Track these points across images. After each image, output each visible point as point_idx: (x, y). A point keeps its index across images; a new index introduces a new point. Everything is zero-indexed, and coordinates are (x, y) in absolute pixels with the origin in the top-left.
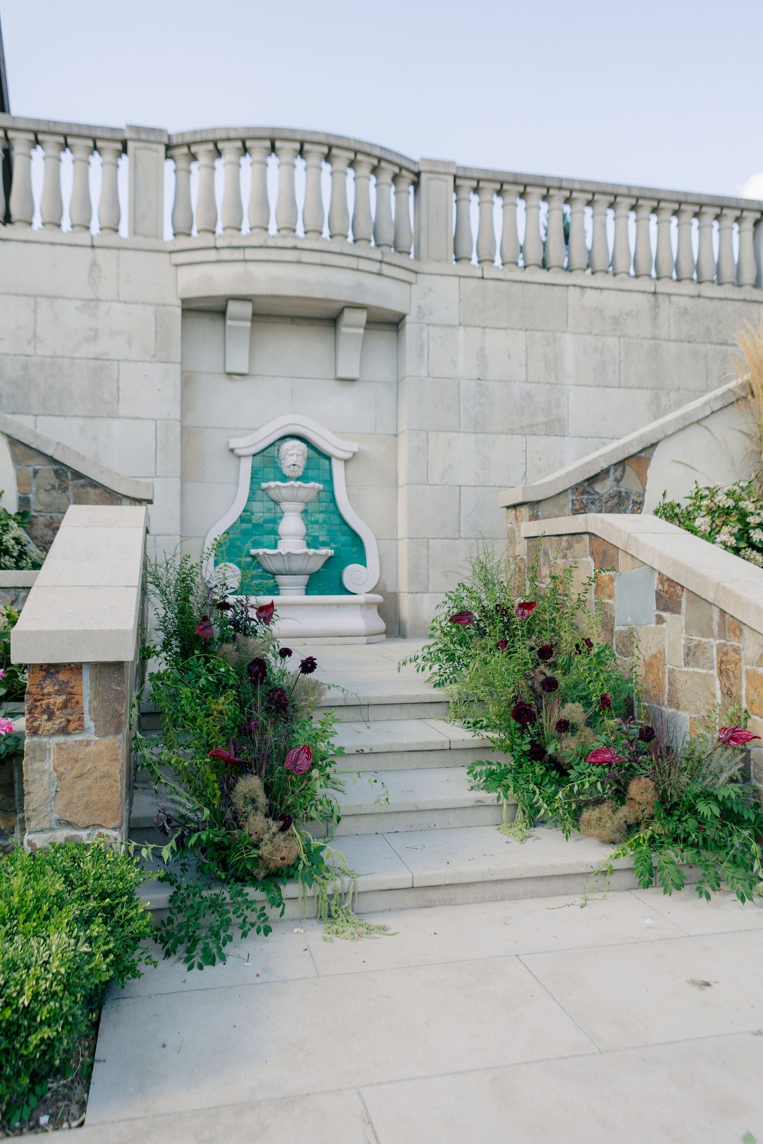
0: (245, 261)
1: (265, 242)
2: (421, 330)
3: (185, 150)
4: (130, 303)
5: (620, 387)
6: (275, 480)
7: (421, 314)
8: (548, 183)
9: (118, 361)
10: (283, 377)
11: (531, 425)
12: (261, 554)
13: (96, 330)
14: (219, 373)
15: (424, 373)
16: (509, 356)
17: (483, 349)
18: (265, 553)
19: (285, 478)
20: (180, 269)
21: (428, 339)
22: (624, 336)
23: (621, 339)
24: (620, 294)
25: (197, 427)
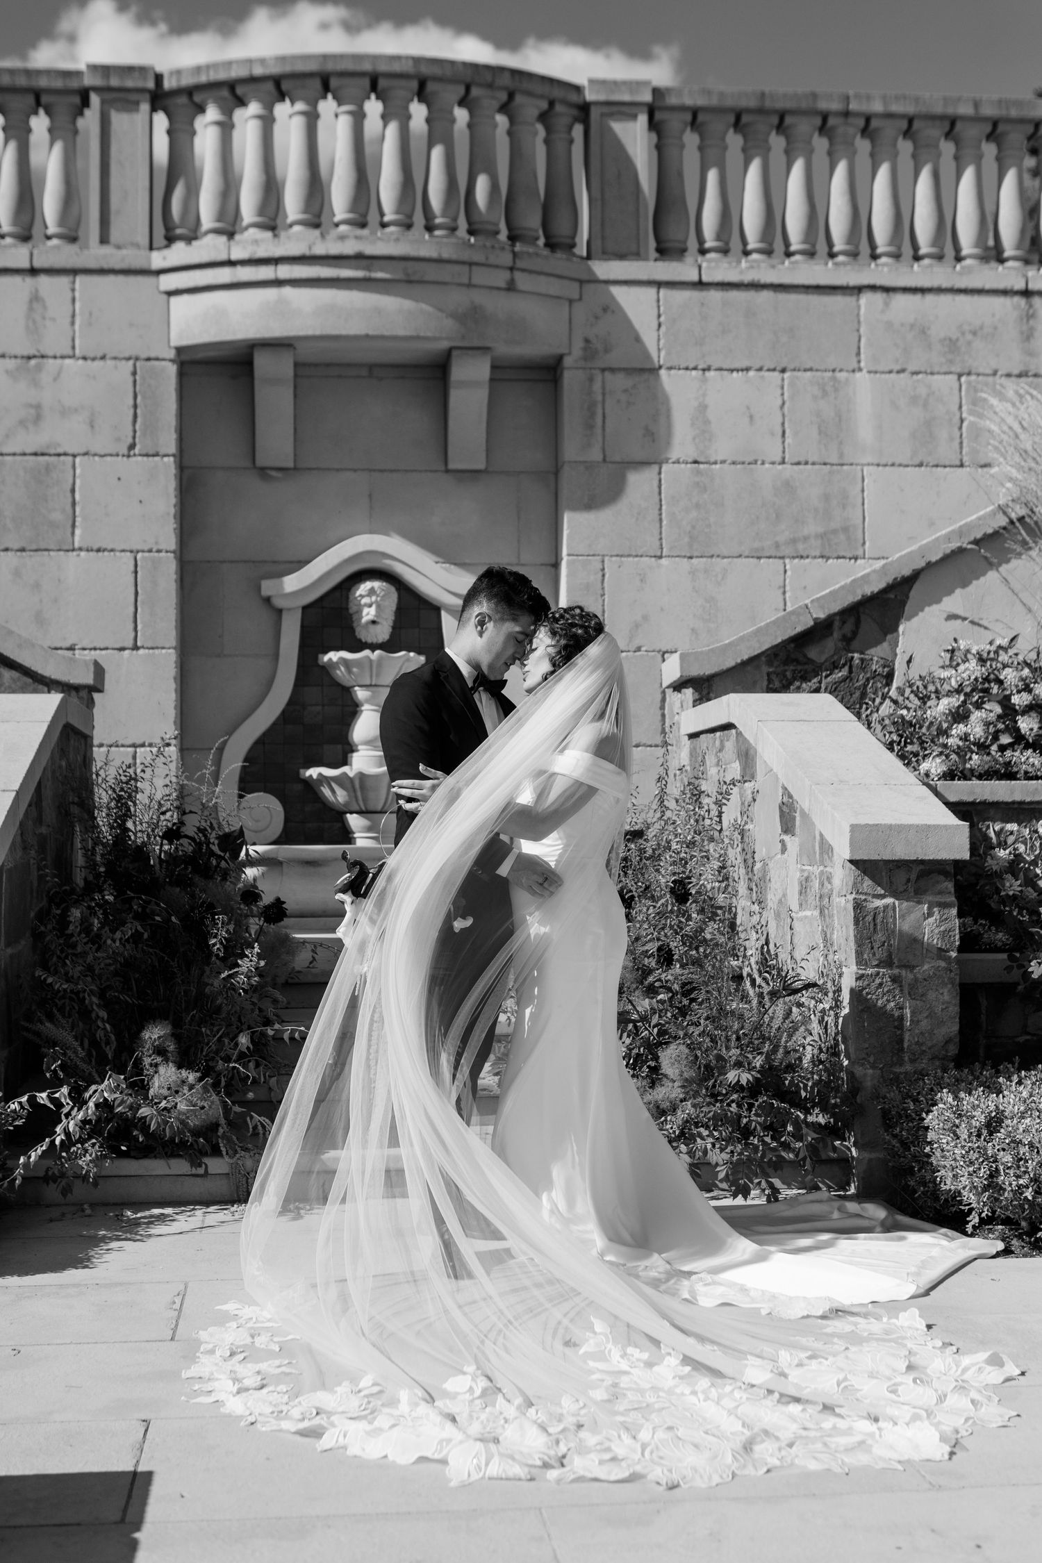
0: (278, 283)
1: (310, 248)
2: (591, 380)
3: (183, 100)
4: (94, 359)
5: (962, 465)
6: (337, 649)
7: (590, 352)
8: (823, 105)
9: (74, 456)
10: (355, 471)
11: (794, 541)
12: (315, 777)
13: (38, 407)
14: (245, 468)
15: (595, 455)
16: (751, 417)
17: (703, 408)
18: (320, 774)
19: (357, 645)
20: (174, 300)
21: (604, 394)
22: (969, 374)
23: (963, 379)
24: (962, 298)
25: (209, 562)
